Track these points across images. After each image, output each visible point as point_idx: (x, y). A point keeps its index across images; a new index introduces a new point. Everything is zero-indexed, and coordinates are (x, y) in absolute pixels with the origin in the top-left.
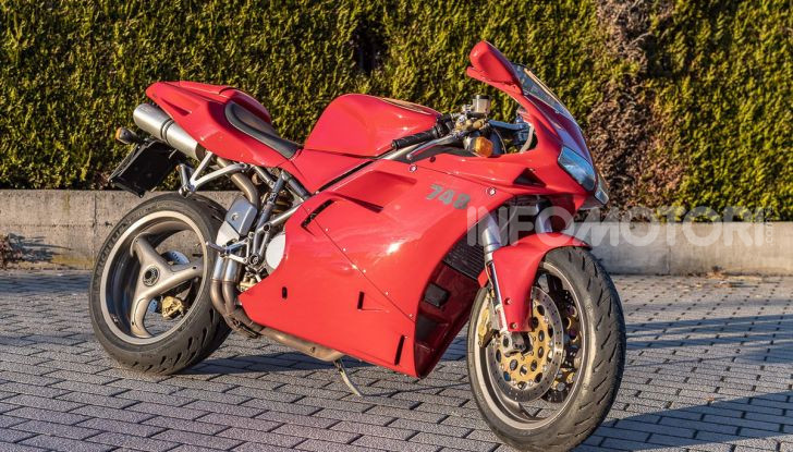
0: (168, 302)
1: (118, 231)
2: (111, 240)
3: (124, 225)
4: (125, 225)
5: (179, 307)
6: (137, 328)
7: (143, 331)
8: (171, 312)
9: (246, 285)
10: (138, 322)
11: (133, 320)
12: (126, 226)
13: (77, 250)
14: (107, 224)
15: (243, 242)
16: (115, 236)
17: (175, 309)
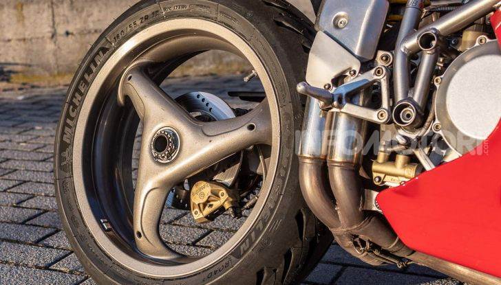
0: (201, 192)
1: (93, 61)
2: (82, 78)
3: (102, 49)
4: (104, 50)
5: (224, 199)
6: (147, 242)
7: (159, 247)
8: (208, 210)
9: (388, 168)
10: (149, 231)
11: (138, 228)
12: (106, 51)
13: (38, 66)
14: (67, 33)
15: (370, 76)
16: (88, 71)
17: (216, 204)
